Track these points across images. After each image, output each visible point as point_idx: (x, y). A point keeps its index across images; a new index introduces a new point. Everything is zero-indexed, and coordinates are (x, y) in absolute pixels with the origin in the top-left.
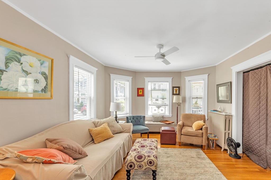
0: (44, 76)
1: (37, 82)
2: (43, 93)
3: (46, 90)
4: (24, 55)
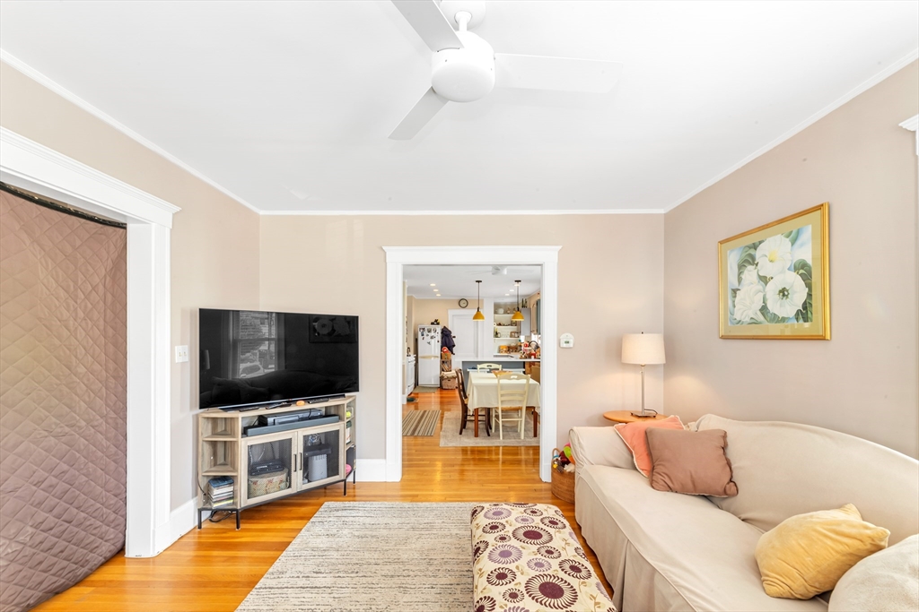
0: (801, 271)
1: (784, 295)
2: (801, 321)
3: (809, 313)
4: (760, 243)
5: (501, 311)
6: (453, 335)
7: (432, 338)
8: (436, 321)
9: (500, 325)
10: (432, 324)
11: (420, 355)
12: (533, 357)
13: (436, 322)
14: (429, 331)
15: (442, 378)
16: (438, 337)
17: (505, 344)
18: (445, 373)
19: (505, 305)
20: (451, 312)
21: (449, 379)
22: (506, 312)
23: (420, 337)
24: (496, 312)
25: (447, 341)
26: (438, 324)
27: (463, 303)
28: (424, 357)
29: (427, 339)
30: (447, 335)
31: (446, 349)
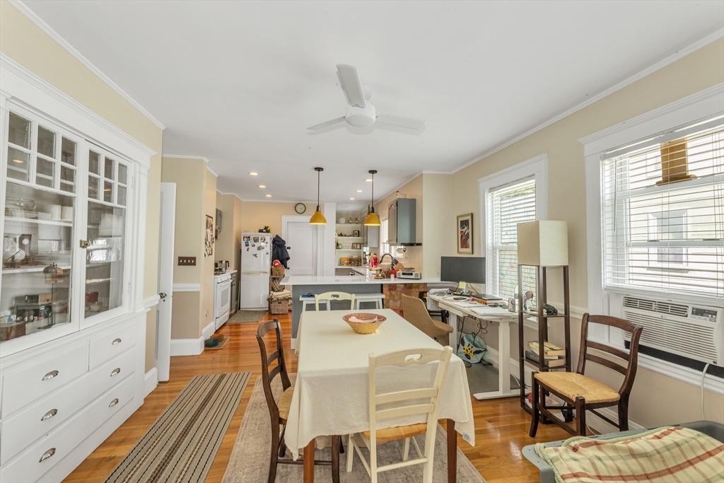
5: (343, 220)
6: (287, 245)
7: (259, 248)
8: (266, 228)
9: (341, 235)
10: (261, 231)
11: (242, 271)
12: (392, 276)
13: (267, 230)
14: (256, 240)
15: (270, 300)
16: (268, 247)
17: (347, 256)
18: (275, 294)
19: (347, 214)
20: (285, 219)
21: (279, 301)
22: (348, 222)
23: (244, 248)
24: (337, 222)
25: (280, 253)
26: (268, 232)
27: (300, 208)
28: (248, 273)
29: (253, 250)
30: (279, 246)
31: (278, 263)
